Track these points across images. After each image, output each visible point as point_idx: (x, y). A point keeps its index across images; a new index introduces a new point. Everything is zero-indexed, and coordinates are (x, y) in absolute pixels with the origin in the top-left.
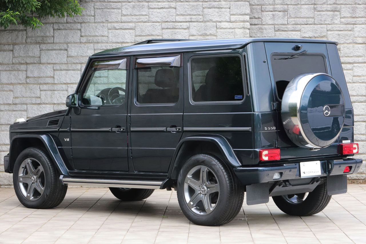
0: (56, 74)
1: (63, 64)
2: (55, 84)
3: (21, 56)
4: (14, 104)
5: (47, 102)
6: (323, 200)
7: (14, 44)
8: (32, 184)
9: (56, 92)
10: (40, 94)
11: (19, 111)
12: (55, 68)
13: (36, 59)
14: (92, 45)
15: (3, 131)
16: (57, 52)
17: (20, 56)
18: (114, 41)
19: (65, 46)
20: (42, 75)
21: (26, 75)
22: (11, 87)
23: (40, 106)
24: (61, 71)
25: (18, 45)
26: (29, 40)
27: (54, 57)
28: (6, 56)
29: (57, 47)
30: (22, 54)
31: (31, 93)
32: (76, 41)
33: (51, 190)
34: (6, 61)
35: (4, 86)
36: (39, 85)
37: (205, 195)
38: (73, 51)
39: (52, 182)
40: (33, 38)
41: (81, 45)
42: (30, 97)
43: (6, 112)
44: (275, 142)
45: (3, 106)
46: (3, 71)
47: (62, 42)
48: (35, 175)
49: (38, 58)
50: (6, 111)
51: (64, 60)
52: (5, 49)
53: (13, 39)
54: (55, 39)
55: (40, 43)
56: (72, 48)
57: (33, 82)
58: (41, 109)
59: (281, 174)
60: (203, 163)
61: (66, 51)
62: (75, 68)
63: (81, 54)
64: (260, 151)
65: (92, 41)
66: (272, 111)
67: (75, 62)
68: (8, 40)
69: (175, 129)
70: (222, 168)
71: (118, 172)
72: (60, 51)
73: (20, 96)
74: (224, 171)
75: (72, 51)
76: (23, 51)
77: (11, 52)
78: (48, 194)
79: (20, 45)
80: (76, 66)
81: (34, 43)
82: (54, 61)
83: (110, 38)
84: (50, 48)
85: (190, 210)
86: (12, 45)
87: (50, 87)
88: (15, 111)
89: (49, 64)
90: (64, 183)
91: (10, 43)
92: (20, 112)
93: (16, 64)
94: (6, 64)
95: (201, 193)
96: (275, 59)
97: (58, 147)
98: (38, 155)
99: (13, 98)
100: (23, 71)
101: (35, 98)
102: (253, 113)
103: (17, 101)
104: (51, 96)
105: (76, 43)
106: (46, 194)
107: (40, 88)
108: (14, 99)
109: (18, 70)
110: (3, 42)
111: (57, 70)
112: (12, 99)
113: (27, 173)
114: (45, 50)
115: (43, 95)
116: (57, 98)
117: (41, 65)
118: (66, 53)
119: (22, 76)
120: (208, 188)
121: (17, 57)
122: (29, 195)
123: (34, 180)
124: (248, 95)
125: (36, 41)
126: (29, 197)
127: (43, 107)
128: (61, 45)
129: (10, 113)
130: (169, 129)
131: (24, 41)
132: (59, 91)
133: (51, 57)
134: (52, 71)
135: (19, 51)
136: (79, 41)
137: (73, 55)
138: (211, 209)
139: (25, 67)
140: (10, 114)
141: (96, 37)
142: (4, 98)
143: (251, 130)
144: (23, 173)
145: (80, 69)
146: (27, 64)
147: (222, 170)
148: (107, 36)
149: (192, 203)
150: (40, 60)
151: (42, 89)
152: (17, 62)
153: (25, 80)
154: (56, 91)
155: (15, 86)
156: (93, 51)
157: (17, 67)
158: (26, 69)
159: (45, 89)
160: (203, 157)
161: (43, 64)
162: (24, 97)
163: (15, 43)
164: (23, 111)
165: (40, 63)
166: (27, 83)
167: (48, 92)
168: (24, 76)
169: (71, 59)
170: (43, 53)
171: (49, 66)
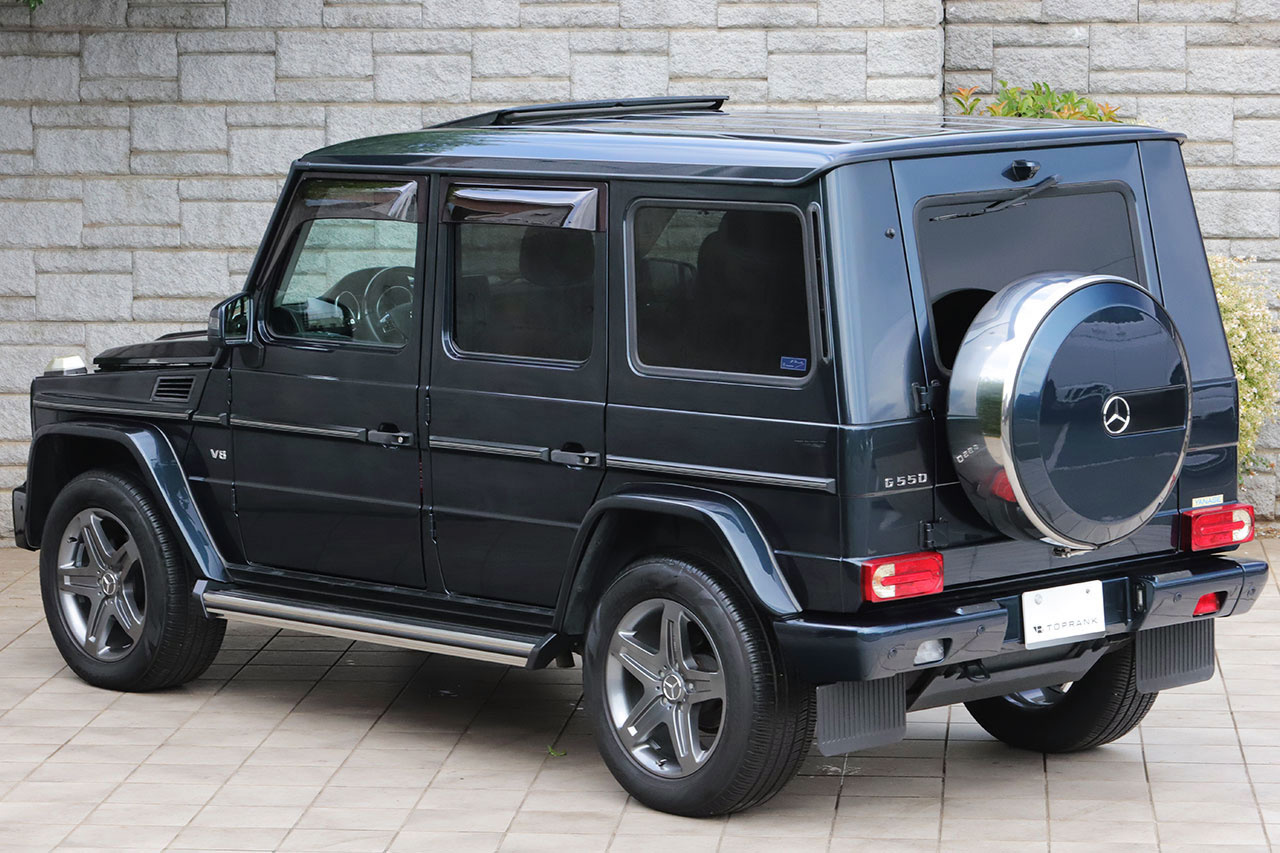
0: (235, 140)
1: (260, 103)
2: (231, 175)
3: (110, 76)
4: (86, 248)
5: (206, 243)
6: (1127, 702)
7: (85, 32)
8: (103, 601)
9: (237, 206)
10: (181, 214)
11: (105, 272)
12: (231, 120)
13: (162, 85)
14: (365, 35)
15: (51, 344)
16: (239, 59)
17: (106, 74)
18: (445, 22)
19: (269, 39)
20: (185, 145)
21: (127, 144)
22: (76, 186)
23: (181, 255)
24: (254, 131)
25: (98, 33)
26: (137, 18)
27: (230, 79)
28: (57, 73)
29: (238, 42)
30: (113, 66)
31: (148, 209)
32: (308, 22)
33: (166, 631)
34: (57, 92)
35: (51, 183)
36: (176, 182)
37: (679, 703)
38: (298, 56)
39: (168, 602)
40: (153, 10)
41: (325, 34)
42: (144, 224)
43: (58, 276)
44: (925, 528)
45: (49, 254)
46: (44, 127)
47: (258, 24)
48: (116, 569)
49: (171, 81)
50: (58, 273)
51: (266, 90)
52: (53, 48)
53: (80, 12)
54: (232, 14)
55: (178, 28)
56: (294, 47)
57: (153, 170)
58: (182, 268)
59: (946, 644)
60: (671, 590)
61: (272, 58)
62: (305, 120)
63: (326, 70)
64: (863, 567)
65: (367, 23)
66: (914, 415)
67: (304, 98)
68: (64, 16)
69: (579, 458)
70: (736, 616)
71: (390, 589)
72: (249, 58)
73: (109, 218)
74: (741, 626)
75: (293, 59)
76: (119, 56)
77: (76, 61)
78: (155, 645)
79: (107, 35)
80: (309, 112)
81: (155, 26)
82: (227, 94)
83: (432, 9)
84: (216, 47)
85: (628, 755)
86: (77, 35)
87: (217, 188)
88: (89, 272)
89: (212, 103)
90: (209, 610)
91: (69, 29)
92: (107, 277)
93: (93, 103)
94: (56, 104)
95: (663, 696)
96: (931, 220)
97: (191, 478)
98: (121, 500)
99: (84, 226)
100: (119, 127)
101: (162, 225)
102: (841, 426)
103: (98, 237)
104: (221, 220)
105: (309, 28)
106: (151, 644)
107: (178, 189)
108: (87, 230)
109: (101, 126)
110: (44, 24)
111: (240, 126)
112: (79, 228)
113: (86, 560)
114: (195, 52)
115: (191, 217)
116: (241, 227)
117: (184, 109)
118: (273, 66)
119: (114, 146)
120: (687, 681)
121: (95, 79)
122: (92, 639)
123: (112, 586)
124: (825, 359)
125: (162, 22)
126: (94, 647)
127: (189, 258)
128: (253, 34)
129: (73, 279)
130: (557, 455)
131: (121, 21)
132: (247, 201)
133: (217, 78)
134: (221, 129)
135: (102, 56)
136: (317, 20)
137: (295, 72)
138: (697, 760)
139: (124, 114)
140: (74, 284)
141: (379, 7)
142: (53, 227)
143: (832, 491)
144: (74, 558)
145: (322, 124)
146: (131, 102)
147: (734, 623)
148: (421, 5)
149: (633, 731)
150: (180, 91)
151: (185, 195)
152: (97, 95)
153: (126, 161)
154: (236, 200)
155: (89, 184)
156: (370, 57)
157: (94, 115)
158: (130, 122)
159: (198, 194)
160: (672, 571)
161: (190, 103)
162: (121, 223)
163: (89, 26)
164: (120, 273)
165: (180, 101)
166: (133, 173)
167: (210, 203)
168: (120, 148)
169: (291, 85)
170: (189, 63)
171: (210, 110)
